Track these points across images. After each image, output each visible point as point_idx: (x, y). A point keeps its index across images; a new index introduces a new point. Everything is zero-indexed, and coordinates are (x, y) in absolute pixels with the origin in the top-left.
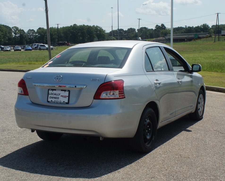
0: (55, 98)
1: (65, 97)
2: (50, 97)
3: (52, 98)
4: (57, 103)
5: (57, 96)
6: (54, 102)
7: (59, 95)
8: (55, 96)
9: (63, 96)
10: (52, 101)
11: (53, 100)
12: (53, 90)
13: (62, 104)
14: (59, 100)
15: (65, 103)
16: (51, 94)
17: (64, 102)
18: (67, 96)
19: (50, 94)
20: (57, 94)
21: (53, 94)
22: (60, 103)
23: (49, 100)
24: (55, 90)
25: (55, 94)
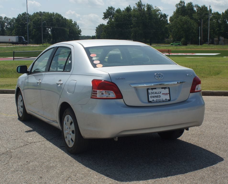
0: (156, 97)
1: (167, 95)
2: (151, 97)
3: (153, 98)
4: (160, 102)
5: (159, 95)
6: (156, 101)
7: (159, 93)
8: (156, 95)
9: (164, 94)
10: (153, 100)
11: (155, 99)
12: (152, 89)
13: (165, 101)
14: (161, 98)
15: (168, 100)
16: (152, 93)
17: (166, 99)
18: (168, 94)
19: (150, 93)
20: (158, 93)
21: (154, 93)
22: (163, 101)
23: (151, 100)
24: (155, 89)
25: (156, 92)
